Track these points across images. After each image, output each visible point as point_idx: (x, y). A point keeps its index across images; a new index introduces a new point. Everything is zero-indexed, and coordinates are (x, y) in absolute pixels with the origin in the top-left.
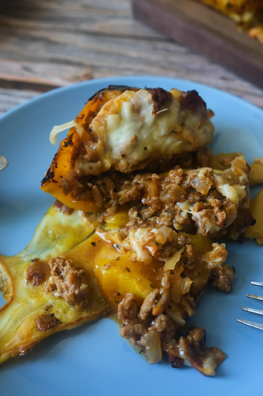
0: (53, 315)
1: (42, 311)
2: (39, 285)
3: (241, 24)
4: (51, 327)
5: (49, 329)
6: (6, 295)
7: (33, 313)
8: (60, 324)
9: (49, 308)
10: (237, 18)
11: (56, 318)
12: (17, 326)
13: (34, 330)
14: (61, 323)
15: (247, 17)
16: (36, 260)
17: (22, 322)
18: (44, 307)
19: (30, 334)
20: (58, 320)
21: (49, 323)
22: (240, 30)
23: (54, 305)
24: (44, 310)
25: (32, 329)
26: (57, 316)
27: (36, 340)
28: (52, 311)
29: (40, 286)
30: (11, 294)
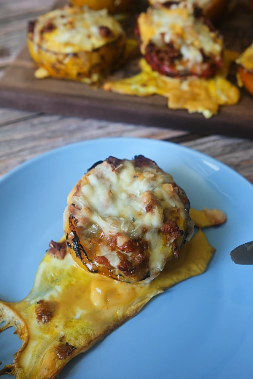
0: (67, 344)
1: (57, 343)
2: (48, 321)
3: (93, 84)
4: (69, 354)
5: (68, 356)
6: (22, 336)
7: (51, 346)
8: (75, 350)
9: (62, 339)
10: (87, 81)
11: (71, 346)
12: (41, 360)
13: (56, 359)
14: (76, 348)
15: (95, 77)
16: (41, 302)
17: (44, 356)
18: (58, 339)
19: (54, 364)
20: (73, 347)
21: (66, 352)
22: (95, 89)
23: (65, 335)
24: (59, 341)
25: (54, 360)
26: (71, 344)
27: (60, 368)
28: (65, 341)
29: (50, 322)
30: (26, 335)
